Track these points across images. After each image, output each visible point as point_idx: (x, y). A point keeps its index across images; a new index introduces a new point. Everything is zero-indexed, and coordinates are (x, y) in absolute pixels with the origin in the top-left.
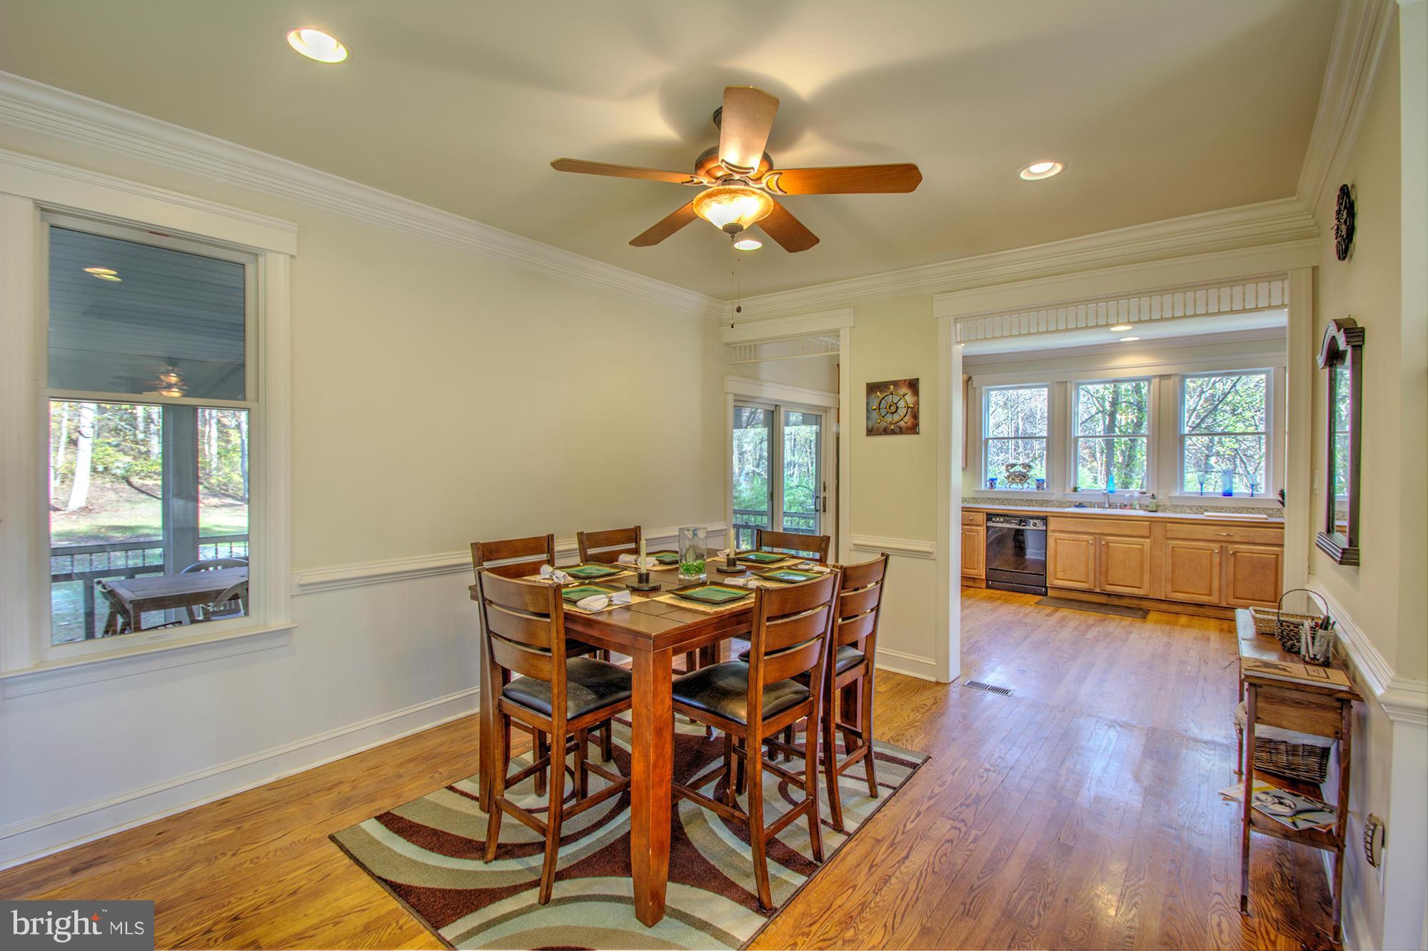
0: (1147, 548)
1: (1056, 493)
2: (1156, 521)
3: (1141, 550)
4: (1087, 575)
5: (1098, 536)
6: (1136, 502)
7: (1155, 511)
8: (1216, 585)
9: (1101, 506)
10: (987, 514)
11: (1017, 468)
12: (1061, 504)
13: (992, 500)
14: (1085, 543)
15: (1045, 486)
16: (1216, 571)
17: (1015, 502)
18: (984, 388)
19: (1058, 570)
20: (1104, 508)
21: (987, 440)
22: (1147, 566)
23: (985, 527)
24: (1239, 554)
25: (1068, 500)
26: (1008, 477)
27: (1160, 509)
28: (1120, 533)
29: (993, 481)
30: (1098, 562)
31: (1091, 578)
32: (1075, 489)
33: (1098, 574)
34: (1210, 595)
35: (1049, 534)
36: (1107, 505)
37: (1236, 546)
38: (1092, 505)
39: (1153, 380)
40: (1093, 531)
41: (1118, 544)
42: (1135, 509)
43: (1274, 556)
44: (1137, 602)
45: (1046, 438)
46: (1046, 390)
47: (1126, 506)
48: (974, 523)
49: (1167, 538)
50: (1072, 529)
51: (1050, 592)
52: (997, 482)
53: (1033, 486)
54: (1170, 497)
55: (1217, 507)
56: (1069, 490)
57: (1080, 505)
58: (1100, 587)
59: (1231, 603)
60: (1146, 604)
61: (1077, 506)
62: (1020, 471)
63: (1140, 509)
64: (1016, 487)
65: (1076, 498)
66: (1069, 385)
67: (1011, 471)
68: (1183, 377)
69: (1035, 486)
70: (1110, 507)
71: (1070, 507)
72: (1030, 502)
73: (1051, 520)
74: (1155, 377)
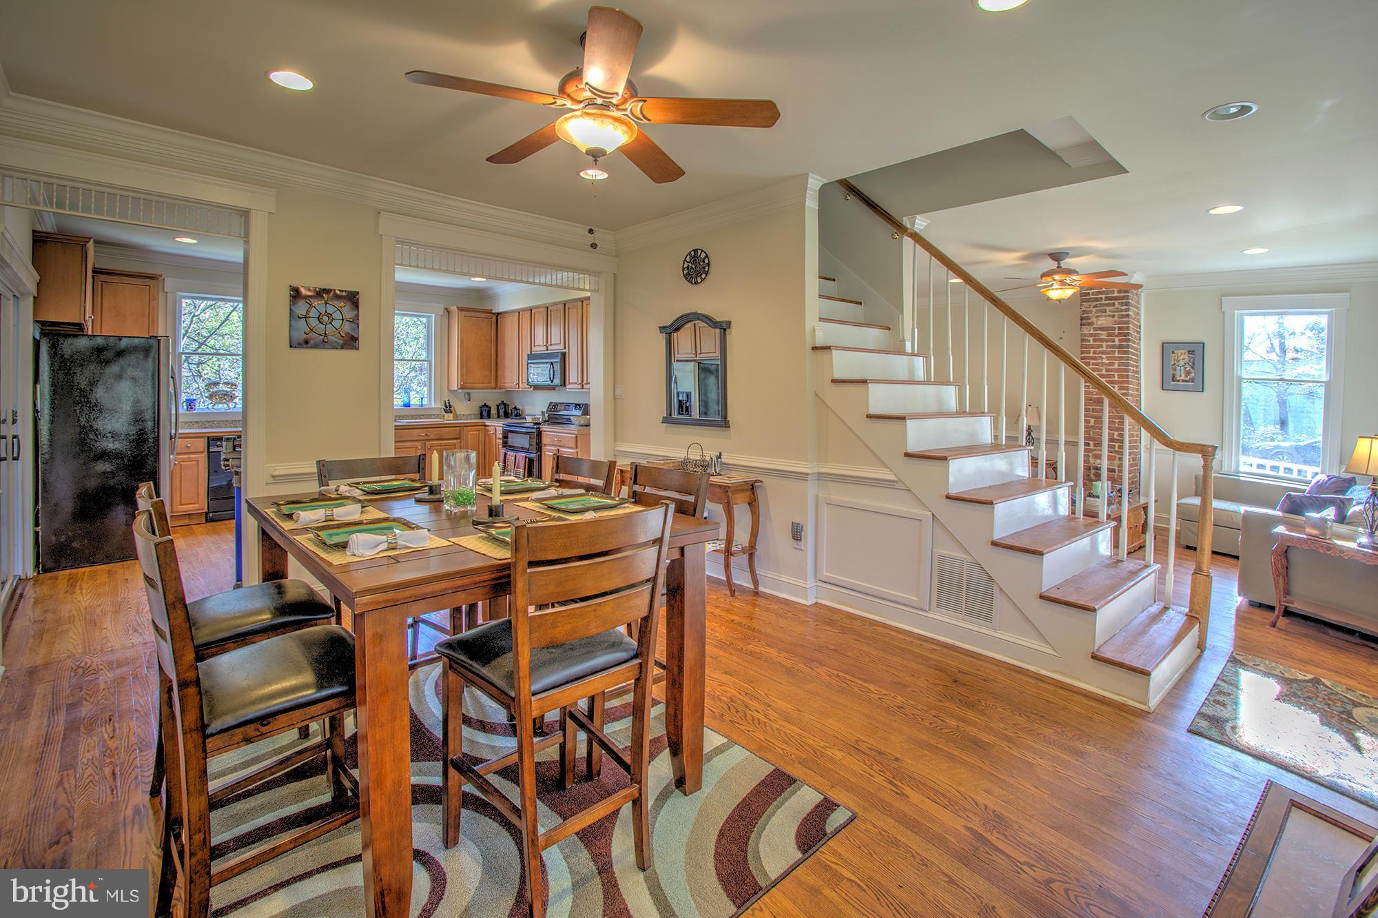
11: (221, 388)
23: (206, 454)
26: (210, 397)
37: (431, 442)
43: (453, 447)
48: (192, 450)
55: (405, 416)
62: (223, 390)
67: (213, 390)
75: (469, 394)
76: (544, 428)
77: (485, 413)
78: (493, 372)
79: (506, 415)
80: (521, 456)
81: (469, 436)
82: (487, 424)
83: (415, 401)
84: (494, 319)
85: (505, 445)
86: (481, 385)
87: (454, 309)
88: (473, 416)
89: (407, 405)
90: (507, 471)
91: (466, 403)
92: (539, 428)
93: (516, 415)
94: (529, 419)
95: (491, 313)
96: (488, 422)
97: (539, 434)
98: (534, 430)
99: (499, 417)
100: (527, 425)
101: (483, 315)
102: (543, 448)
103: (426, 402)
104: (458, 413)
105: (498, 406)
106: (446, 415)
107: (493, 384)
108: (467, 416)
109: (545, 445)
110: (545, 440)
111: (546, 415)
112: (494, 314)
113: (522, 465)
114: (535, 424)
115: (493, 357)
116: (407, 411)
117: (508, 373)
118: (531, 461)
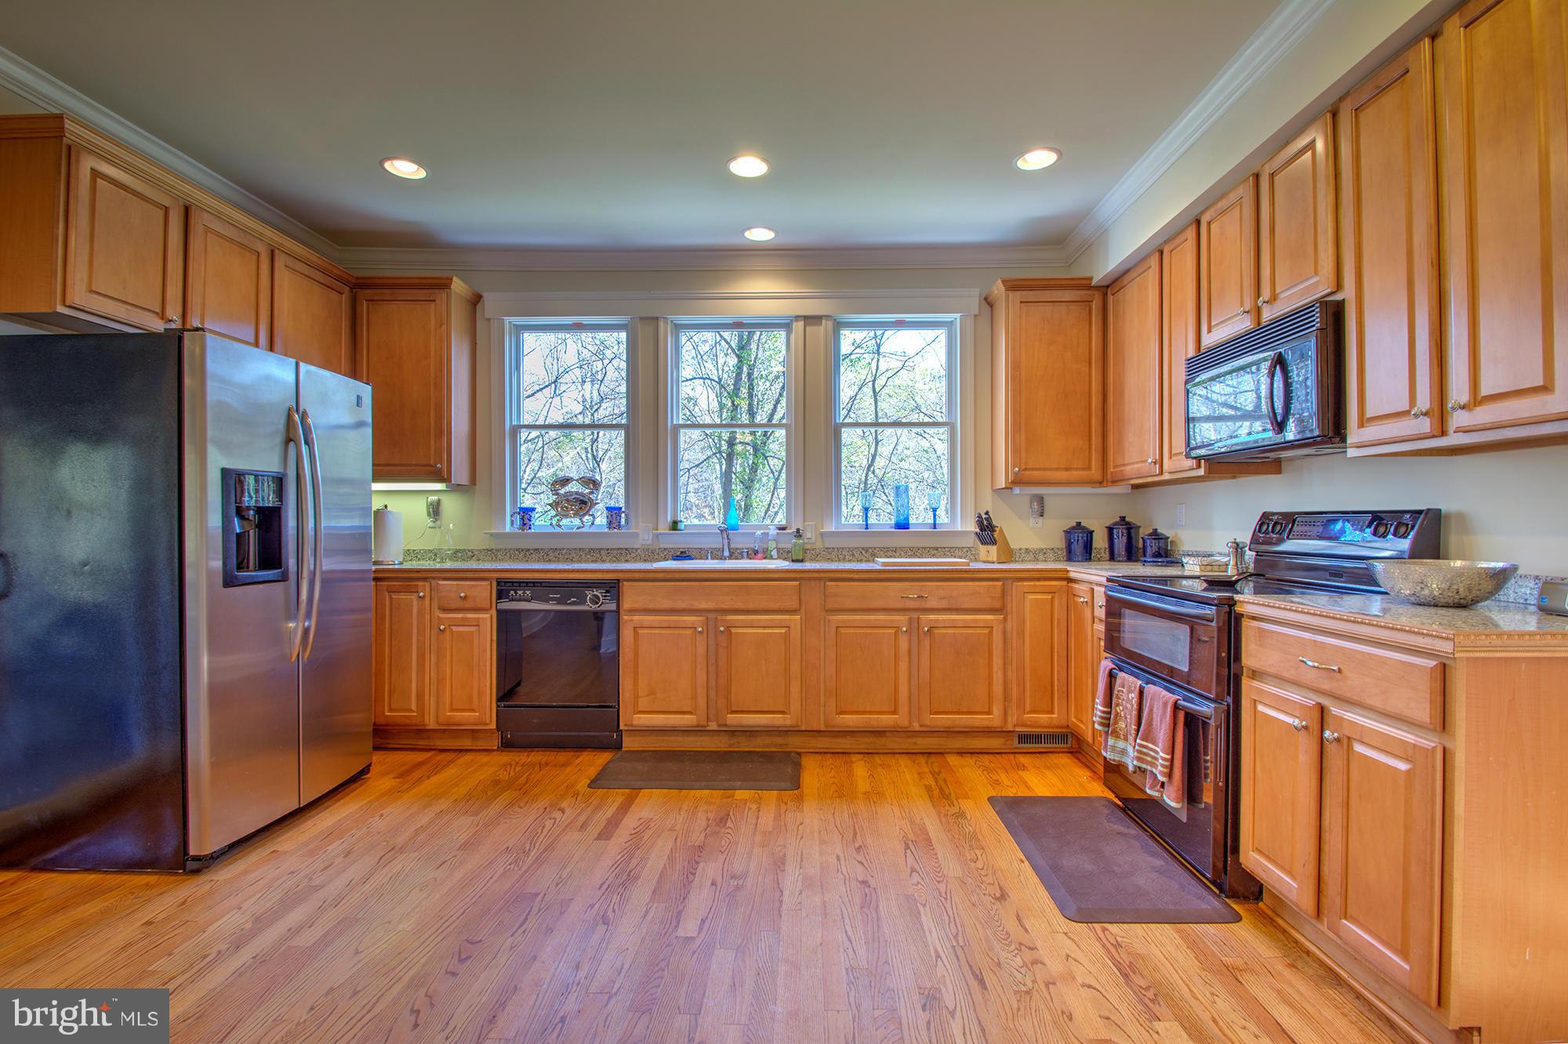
0: (796, 633)
1: (641, 533)
2: (810, 579)
3: (786, 637)
4: (695, 698)
5: (712, 616)
6: (772, 545)
7: (802, 561)
8: (903, 691)
9: (717, 554)
10: (498, 583)
11: (574, 487)
12: (652, 555)
13: (526, 553)
14: (689, 632)
15: (623, 521)
16: (903, 666)
17: (569, 555)
18: (507, 320)
19: (641, 693)
20: (722, 558)
21: (516, 430)
22: (795, 668)
23: (494, 612)
24: (936, 631)
25: (662, 546)
26: (554, 505)
27: (808, 555)
28: (751, 606)
29: (526, 513)
30: (712, 669)
31: (702, 702)
32: (675, 525)
33: (713, 693)
34: (894, 712)
35: (625, 617)
36: (726, 553)
37: (932, 617)
38: (702, 554)
39: (794, 325)
40: (703, 605)
41: (750, 628)
42: (771, 558)
43: (986, 631)
44: (779, 740)
45: (626, 427)
46: (623, 335)
47: (756, 552)
48: (469, 604)
49: (827, 611)
50: (666, 604)
51: (628, 743)
52: (535, 515)
53: (601, 520)
54: (822, 534)
55: (888, 549)
56: (663, 528)
57: (683, 556)
58: (717, 721)
59: (927, 722)
60: (795, 743)
61: (677, 558)
62: (577, 493)
63: (779, 558)
64: (571, 523)
65: (677, 542)
66: (661, 324)
67: (562, 491)
68: (839, 325)
69: (605, 522)
70: (731, 557)
71: (666, 559)
72: (596, 554)
73: (626, 587)
74: (797, 318)
75: (1040, 499)
76: (1248, 601)
77: (1078, 548)
78: (1096, 440)
79: (1131, 555)
80: (1160, 697)
81: (1028, 604)
82: (1072, 575)
83: (919, 517)
84: (1096, 305)
85: (1113, 641)
86: (1063, 475)
87: (998, 289)
88: (1051, 555)
89: (903, 525)
90: (1116, 734)
91: (1034, 522)
92: (1231, 603)
93: (1158, 555)
94: (1192, 566)
95: (1089, 287)
96: (1077, 571)
97: (1232, 624)
98: (1209, 611)
99: (1112, 558)
100: (1187, 586)
101: (1068, 295)
102: (1246, 682)
103: (943, 518)
104: (1014, 545)
105: (1110, 530)
106: (983, 549)
107: (1095, 472)
108: (1036, 554)
109: (1255, 674)
110: (1252, 655)
111: (1249, 555)
112: (1097, 288)
113: (1162, 730)
114: (1213, 584)
115: (1096, 401)
116: (903, 540)
117: (1131, 440)
118: (1193, 725)
